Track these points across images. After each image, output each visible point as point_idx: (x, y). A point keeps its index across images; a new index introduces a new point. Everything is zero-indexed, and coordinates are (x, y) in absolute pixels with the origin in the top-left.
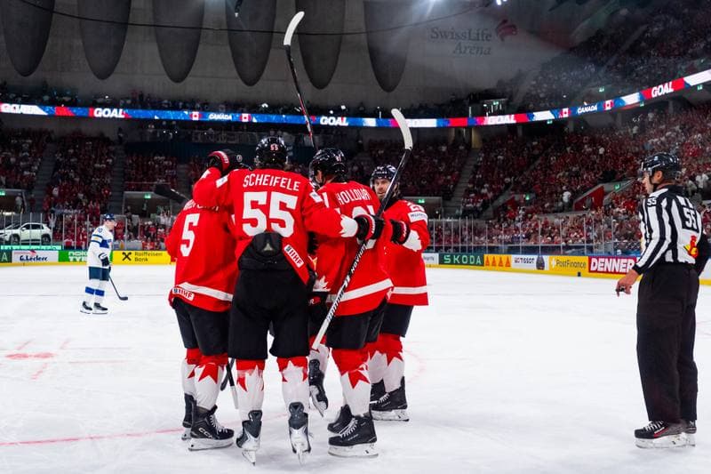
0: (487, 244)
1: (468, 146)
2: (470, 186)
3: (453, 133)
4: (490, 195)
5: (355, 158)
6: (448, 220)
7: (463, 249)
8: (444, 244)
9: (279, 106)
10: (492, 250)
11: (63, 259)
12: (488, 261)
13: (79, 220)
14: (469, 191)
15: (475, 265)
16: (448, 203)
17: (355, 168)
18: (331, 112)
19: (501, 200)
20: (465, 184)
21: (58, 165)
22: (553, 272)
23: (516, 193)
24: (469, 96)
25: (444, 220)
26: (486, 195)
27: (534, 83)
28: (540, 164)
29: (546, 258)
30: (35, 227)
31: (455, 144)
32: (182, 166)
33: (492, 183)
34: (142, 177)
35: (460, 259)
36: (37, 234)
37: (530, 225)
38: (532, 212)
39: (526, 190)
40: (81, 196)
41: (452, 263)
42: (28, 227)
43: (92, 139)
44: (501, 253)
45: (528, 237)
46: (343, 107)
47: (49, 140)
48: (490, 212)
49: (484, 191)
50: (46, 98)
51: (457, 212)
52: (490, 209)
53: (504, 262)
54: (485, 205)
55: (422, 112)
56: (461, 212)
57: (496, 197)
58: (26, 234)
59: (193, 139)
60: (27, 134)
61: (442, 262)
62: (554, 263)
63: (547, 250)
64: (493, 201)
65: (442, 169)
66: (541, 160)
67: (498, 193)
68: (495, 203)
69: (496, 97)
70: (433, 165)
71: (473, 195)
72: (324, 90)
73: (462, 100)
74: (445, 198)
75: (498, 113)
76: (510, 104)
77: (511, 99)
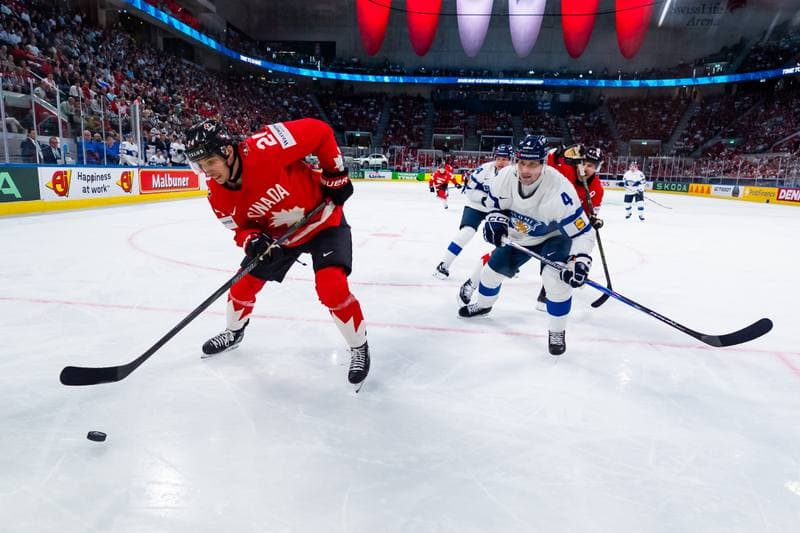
0: (693, 176)
1: (689, 100)
2: (685, 132)
3: (677, 91)
4: (702, 139)
5: (597, 111)
6: (664, 158)
7: (679, 180)
8: (658, 175)
9: (543, 72)
10: (697, 181)
11: (395, 177)
12: (692, 188)
13: (405, 152)
14: (684, 136)
15: (681, 191)
16: (666, 145)
18: (581, 76)
19: (710, 144)
20: (681, 130)
21: (392, 116)
22: (746, 199)
23: (723, 138)
24: (696, 61)
25: (661, 157)
26: (697, 139)
28: (749, 115)
29: (741, 188)
30: (378, 157)
31: (678, 99)
33: (703, 129)
34: (444, 124)
35: (670, 187)
36: (379, 161)
38: (736, 153)
39: (732, 136)
40: (406, 137)
41: (664, 190)
42: (374, 157)
43: (412, 98)
44: (704, 183)
45: (728, 172)
46: (591, 72)
47: (387, 99)
48: (699, 152)
49: (697, 136)
50: (385, 70)
51: (672, 151)
52: (700, 149)
54: (696, 147)
56: (675, 152)
57: (706, 141)
58: (373, 161)
59: (480, 97)
60: (372, 96)
61: (655, 188)
62: (747, 192)
63: (742, 182)
64: (703, 144)
65: (664, 119)
66: (749, 112)
67: (708, 137)
68: (705, 146)
69: (717, 61)
70: (657, 116)
71: (687, 139)
72: (579, 59)
73: (688, 64)
74: (664, 141)
75: (718, 74)
76: (730, 66)
77: (731, 63)
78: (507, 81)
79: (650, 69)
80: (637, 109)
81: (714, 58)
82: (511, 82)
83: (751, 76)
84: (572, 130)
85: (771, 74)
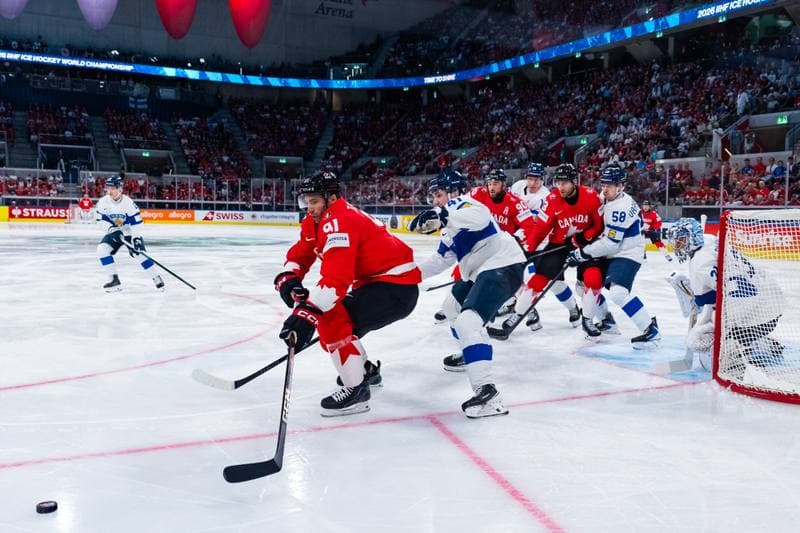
1: (329, 108)
2: (330, 148)
3: (314, 95)
4: (350, 157)
5: (215, 114)
9: (131, 54)
14: (329, 153)
16: (309, 164)
17: (215, 125)
18: (189, 65)
19: (360, 163)
20: (324, 144)
23: (373, 157)
24: (331, 59)
26: (345, 157)
27: (392, 50)
29: (399, 218)
31: (317, 106)
32: (18, 113)
33: (351, 145)
37: (385, 188)
38: (390, 174)
39: (382, 154)
45: (383, 198)
46: (202, 61)
48: (348, 174)
49: (344, 153)
52: (349, 170)
54: (345, 168)
57: (355, 160)
59: (31, 84)
62: (406, 222)
63: (400, 210)
64: (352, 163)
65: (303, 129)
66: (396, 126)
67: (356, 154)
68: (354, 165)
69: (357, 62)
70: (294, 126)
71: (332, 157)
72: (181, 41)
73: (323, 62)
74: (306, 159)
75: (358, 77)
76: (370, 68)
77: (371, 64)
78: (75, 62)
79: (279, 64)
80: (268, 115)
81: (352, 57)
82: (83, 63)
83: (394, 83)
84: (183, 141)
85: (413, 81)
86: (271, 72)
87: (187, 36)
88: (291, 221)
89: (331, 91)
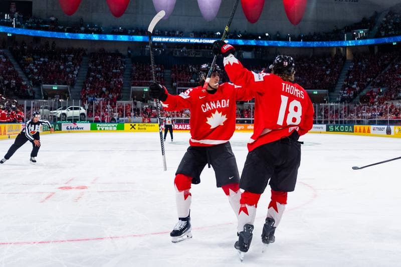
0: (355, 119)
1: (344, 58)
2: (346, 83)
3: (335, 51)
4: (358, 89)
6: (332, 104)
7: (341, 122)
8: (329, 119)
10: (359, 123)
11: (93, 129)
12: (356, 129)
13: (103, 104)
14: (344, 86)
15: (348, 131)
16: (332, 94)
18: (260, 37)
19: (364, 92)
20: (342, 82)
21: (90, 70)
22: (396, 136)
23: (374, 88)
24: (345, 28)
25: (329, 104)
26: (355, 89)
27: (385, 19)
28: (389, 70)
29: (392, 127)
30: (76, 109)
31: (336, 56)
32: (167, 71)
33: (358, 81)
34: (142, 77)
35: (339, 128)
36: (77, 113)
37: (382, 108)
38: (385, 99)
39: (380, 85)
40: (104, 89)
41: (334, 131)
42: (71, 109)
43: (111, 54)
44: (365, 124)
45: (381, 114)
46: (267, 34)
47: (84, 55)
48: (358, 99)
49: (354, 86)
50: (83, 29)
51: (337, 99)
52: (358, 97)
53: (366, 130)
55: (316, 37)
56: (340, 99)
57: (361, 90)
58: (70, 113)
59: (174, 54)
60: (71, 51)
61: (328, 130)
62: (397, 130)
63: (392, 123)
64: (359, 93)
65: (328, 72)
66: (389, 67)
67: (362, 87)
68: (362, 94)
69: (362, 28)
70: (323, 70)
71: (347, 88)
72: (255, 24)
73: (340, 30)
74: (330, 91)
75: (363, 38)
76: (371, 32)
77: (371, 29)
78: (197, 41)
79: (312, 34)
81: (359, 26)
82: (201, 41)
83: (386, 40)
85: (399, 38)
86: (307, 38)
87: (258, 21)
88: (321, 130)
89: (345, 47)
